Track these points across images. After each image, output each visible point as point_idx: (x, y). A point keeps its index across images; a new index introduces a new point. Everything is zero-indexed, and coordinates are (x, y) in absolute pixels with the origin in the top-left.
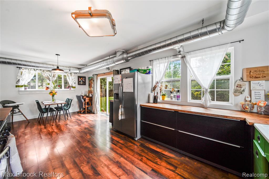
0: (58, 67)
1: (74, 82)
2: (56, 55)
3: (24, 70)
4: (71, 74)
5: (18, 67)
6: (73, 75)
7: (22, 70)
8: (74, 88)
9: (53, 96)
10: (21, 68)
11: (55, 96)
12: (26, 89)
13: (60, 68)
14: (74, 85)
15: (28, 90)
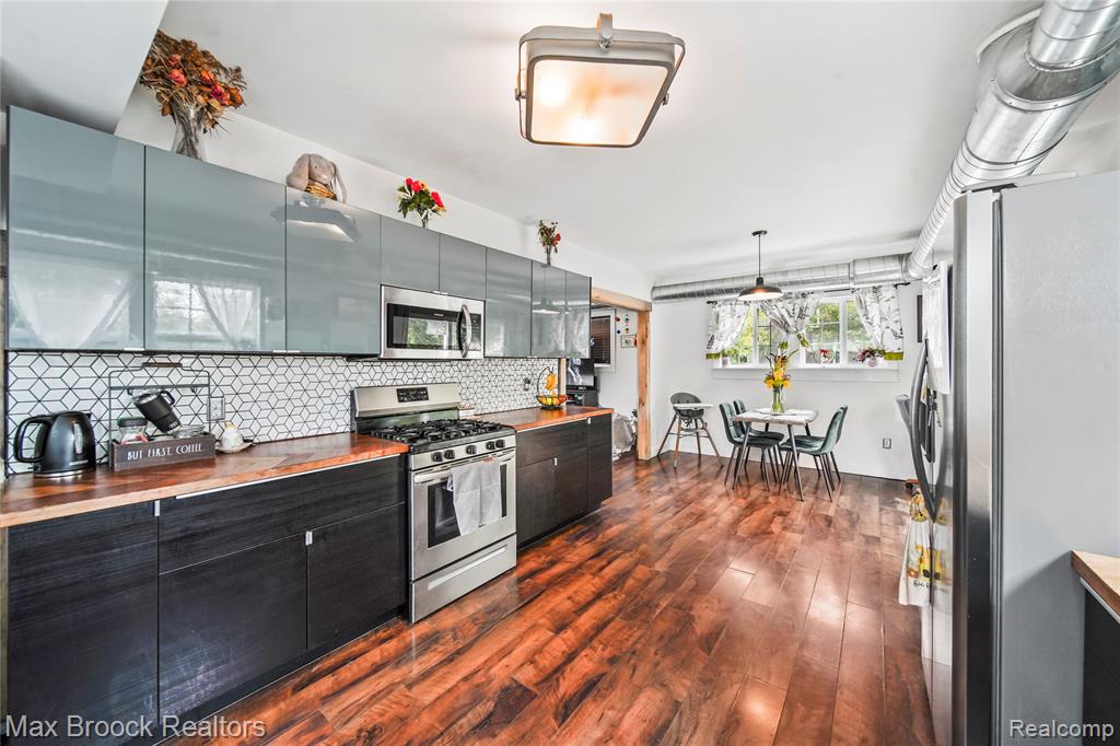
0: (760, 281)
1: (896, 328)
2: (755, 234)
3: (723, 307)
4: (876, 290)
5: (708, 302)
6: (887, 292)
7: (717, 309)
8: (890, 359)
9: (777, 389)
10: (716, 302)
11: (783, 393)
12: (724, 363)
13: (767, 281)
14: (891, 345)
15: (730, 366)
